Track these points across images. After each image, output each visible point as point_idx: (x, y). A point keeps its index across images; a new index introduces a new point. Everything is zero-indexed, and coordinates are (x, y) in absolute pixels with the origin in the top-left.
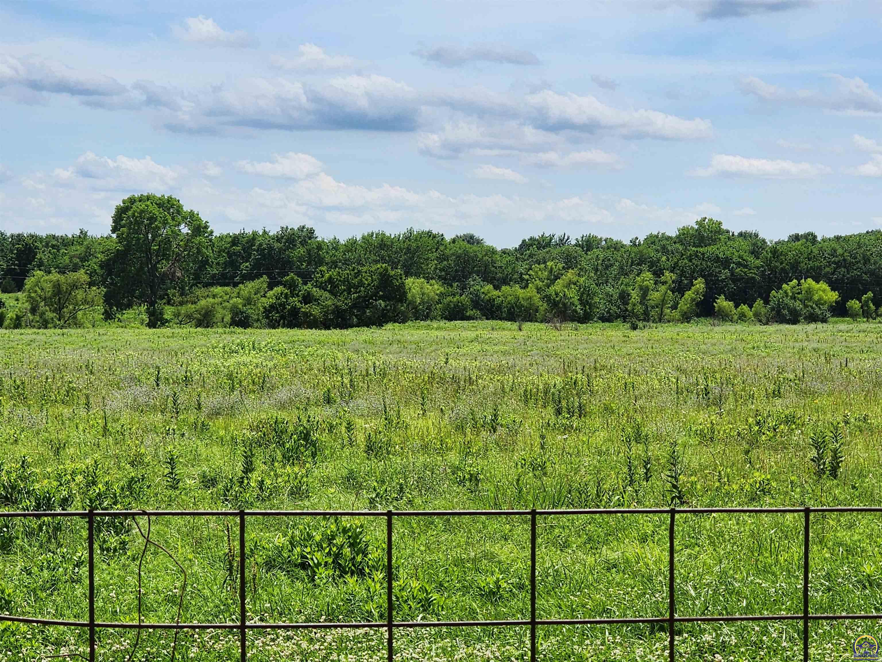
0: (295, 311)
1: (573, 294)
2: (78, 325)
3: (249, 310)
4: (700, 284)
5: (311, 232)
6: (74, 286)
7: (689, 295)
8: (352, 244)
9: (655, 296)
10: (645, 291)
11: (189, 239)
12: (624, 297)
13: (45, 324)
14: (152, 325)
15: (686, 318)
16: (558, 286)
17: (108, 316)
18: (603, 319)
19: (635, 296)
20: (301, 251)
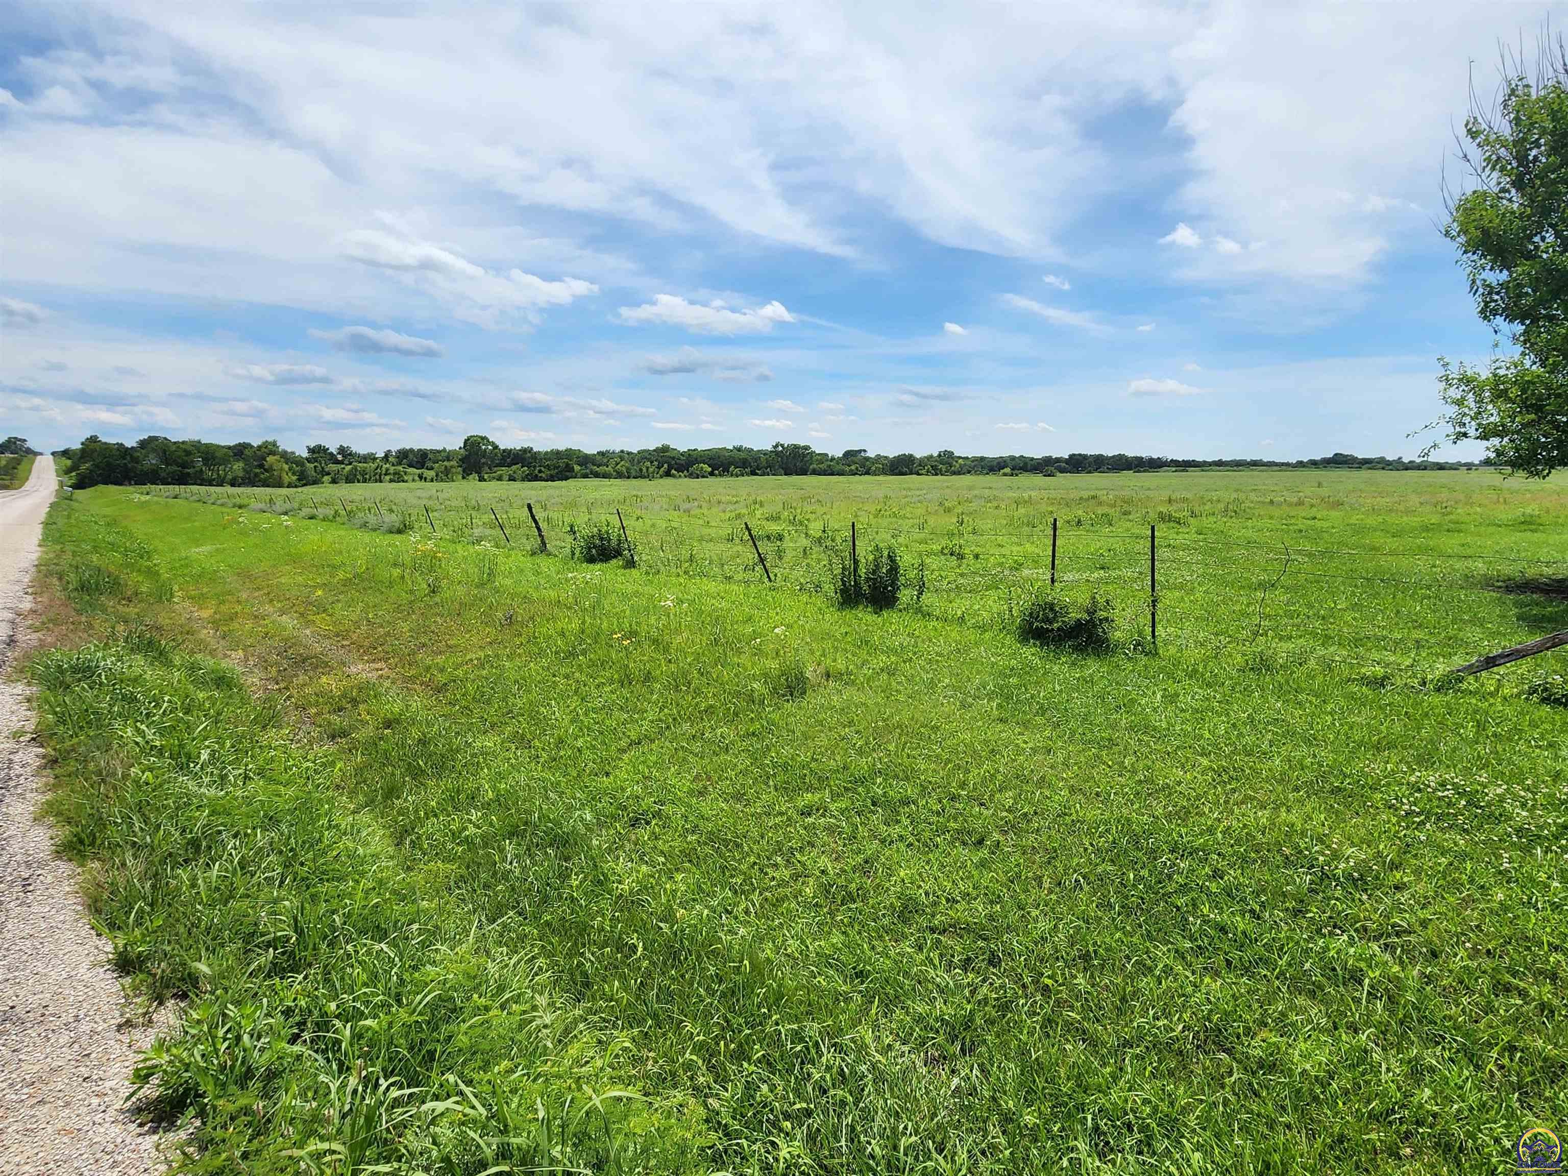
0: (536, 476)
1: (624, 469)
2: (453, 481)
3: (515, 475)
4: (666, 466)
5: (532, 449)
6: (452, 467)
7: (662, 469)
8: (547, 453)
9: (651, 470)
10: (647, 468)
11: (491, 451)
12: (641, 470)
13: (442, 481)
14: (480, 481)
15: (661, 477)
16: (619, 466)
17: (464, 478)
18: (634, 478)
19: (644, 470)
20: (529, 455)
